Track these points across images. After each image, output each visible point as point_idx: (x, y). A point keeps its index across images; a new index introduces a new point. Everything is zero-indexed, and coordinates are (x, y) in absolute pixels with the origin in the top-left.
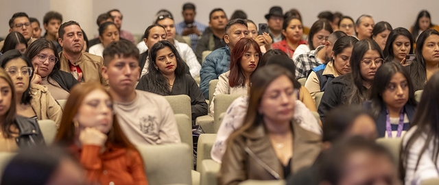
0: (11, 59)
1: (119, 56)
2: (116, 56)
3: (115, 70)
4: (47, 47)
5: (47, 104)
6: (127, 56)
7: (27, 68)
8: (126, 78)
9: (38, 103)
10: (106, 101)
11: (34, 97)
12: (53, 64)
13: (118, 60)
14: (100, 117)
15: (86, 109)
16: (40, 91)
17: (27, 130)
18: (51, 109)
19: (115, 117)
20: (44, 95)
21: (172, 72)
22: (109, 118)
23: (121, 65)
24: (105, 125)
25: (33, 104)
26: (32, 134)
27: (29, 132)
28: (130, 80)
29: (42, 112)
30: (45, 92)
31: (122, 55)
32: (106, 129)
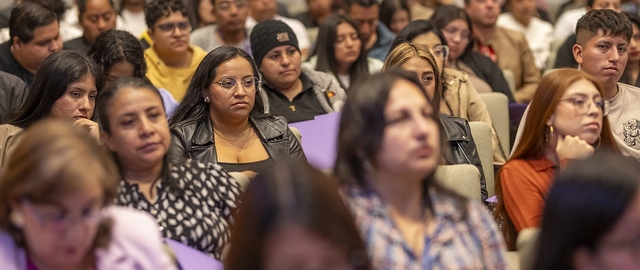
0: (420, 34)
1: (605, 33)
2: (600, 32)
3: (596, 51)
4: (458, 17)
5: (468, 98)
6: (616, 33)
7: (441, 47)
8: (611, 65)
9: (456, 98)
10: (595, 97)
11: (449, 87)
12: (465, 42)
13: (601, 38)
14: (589, 120)
15: (566, 107)
16: (457, 80)
17: (456, 135)
18: (473, 106)
19: (605, 119)
20: (463, 85)
21: (636, 61)
22: (599, 121)
23: (606, 46)
24: (593, 131)
25: (448, 98)
26: (460, 141)
27: (457, 138)
28: (616, 69)
29: (461, 110)
30: (465, 82)
31: (609, 32)
32: (595, 137)
